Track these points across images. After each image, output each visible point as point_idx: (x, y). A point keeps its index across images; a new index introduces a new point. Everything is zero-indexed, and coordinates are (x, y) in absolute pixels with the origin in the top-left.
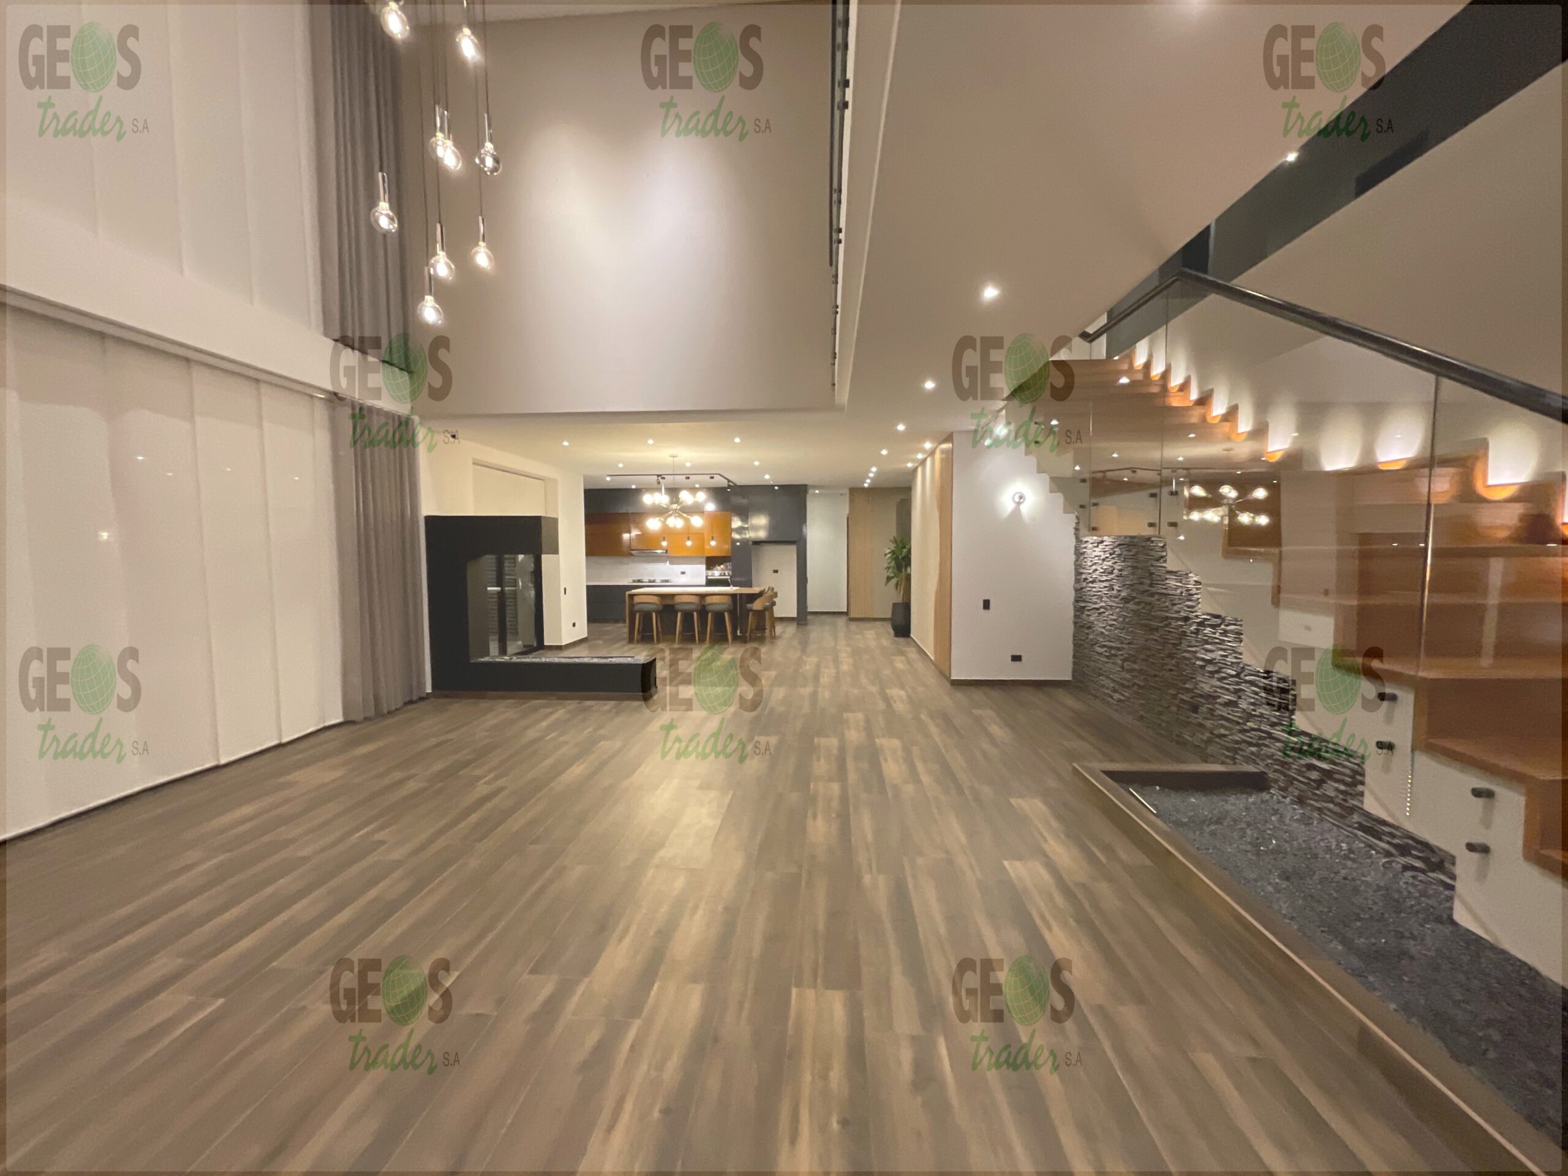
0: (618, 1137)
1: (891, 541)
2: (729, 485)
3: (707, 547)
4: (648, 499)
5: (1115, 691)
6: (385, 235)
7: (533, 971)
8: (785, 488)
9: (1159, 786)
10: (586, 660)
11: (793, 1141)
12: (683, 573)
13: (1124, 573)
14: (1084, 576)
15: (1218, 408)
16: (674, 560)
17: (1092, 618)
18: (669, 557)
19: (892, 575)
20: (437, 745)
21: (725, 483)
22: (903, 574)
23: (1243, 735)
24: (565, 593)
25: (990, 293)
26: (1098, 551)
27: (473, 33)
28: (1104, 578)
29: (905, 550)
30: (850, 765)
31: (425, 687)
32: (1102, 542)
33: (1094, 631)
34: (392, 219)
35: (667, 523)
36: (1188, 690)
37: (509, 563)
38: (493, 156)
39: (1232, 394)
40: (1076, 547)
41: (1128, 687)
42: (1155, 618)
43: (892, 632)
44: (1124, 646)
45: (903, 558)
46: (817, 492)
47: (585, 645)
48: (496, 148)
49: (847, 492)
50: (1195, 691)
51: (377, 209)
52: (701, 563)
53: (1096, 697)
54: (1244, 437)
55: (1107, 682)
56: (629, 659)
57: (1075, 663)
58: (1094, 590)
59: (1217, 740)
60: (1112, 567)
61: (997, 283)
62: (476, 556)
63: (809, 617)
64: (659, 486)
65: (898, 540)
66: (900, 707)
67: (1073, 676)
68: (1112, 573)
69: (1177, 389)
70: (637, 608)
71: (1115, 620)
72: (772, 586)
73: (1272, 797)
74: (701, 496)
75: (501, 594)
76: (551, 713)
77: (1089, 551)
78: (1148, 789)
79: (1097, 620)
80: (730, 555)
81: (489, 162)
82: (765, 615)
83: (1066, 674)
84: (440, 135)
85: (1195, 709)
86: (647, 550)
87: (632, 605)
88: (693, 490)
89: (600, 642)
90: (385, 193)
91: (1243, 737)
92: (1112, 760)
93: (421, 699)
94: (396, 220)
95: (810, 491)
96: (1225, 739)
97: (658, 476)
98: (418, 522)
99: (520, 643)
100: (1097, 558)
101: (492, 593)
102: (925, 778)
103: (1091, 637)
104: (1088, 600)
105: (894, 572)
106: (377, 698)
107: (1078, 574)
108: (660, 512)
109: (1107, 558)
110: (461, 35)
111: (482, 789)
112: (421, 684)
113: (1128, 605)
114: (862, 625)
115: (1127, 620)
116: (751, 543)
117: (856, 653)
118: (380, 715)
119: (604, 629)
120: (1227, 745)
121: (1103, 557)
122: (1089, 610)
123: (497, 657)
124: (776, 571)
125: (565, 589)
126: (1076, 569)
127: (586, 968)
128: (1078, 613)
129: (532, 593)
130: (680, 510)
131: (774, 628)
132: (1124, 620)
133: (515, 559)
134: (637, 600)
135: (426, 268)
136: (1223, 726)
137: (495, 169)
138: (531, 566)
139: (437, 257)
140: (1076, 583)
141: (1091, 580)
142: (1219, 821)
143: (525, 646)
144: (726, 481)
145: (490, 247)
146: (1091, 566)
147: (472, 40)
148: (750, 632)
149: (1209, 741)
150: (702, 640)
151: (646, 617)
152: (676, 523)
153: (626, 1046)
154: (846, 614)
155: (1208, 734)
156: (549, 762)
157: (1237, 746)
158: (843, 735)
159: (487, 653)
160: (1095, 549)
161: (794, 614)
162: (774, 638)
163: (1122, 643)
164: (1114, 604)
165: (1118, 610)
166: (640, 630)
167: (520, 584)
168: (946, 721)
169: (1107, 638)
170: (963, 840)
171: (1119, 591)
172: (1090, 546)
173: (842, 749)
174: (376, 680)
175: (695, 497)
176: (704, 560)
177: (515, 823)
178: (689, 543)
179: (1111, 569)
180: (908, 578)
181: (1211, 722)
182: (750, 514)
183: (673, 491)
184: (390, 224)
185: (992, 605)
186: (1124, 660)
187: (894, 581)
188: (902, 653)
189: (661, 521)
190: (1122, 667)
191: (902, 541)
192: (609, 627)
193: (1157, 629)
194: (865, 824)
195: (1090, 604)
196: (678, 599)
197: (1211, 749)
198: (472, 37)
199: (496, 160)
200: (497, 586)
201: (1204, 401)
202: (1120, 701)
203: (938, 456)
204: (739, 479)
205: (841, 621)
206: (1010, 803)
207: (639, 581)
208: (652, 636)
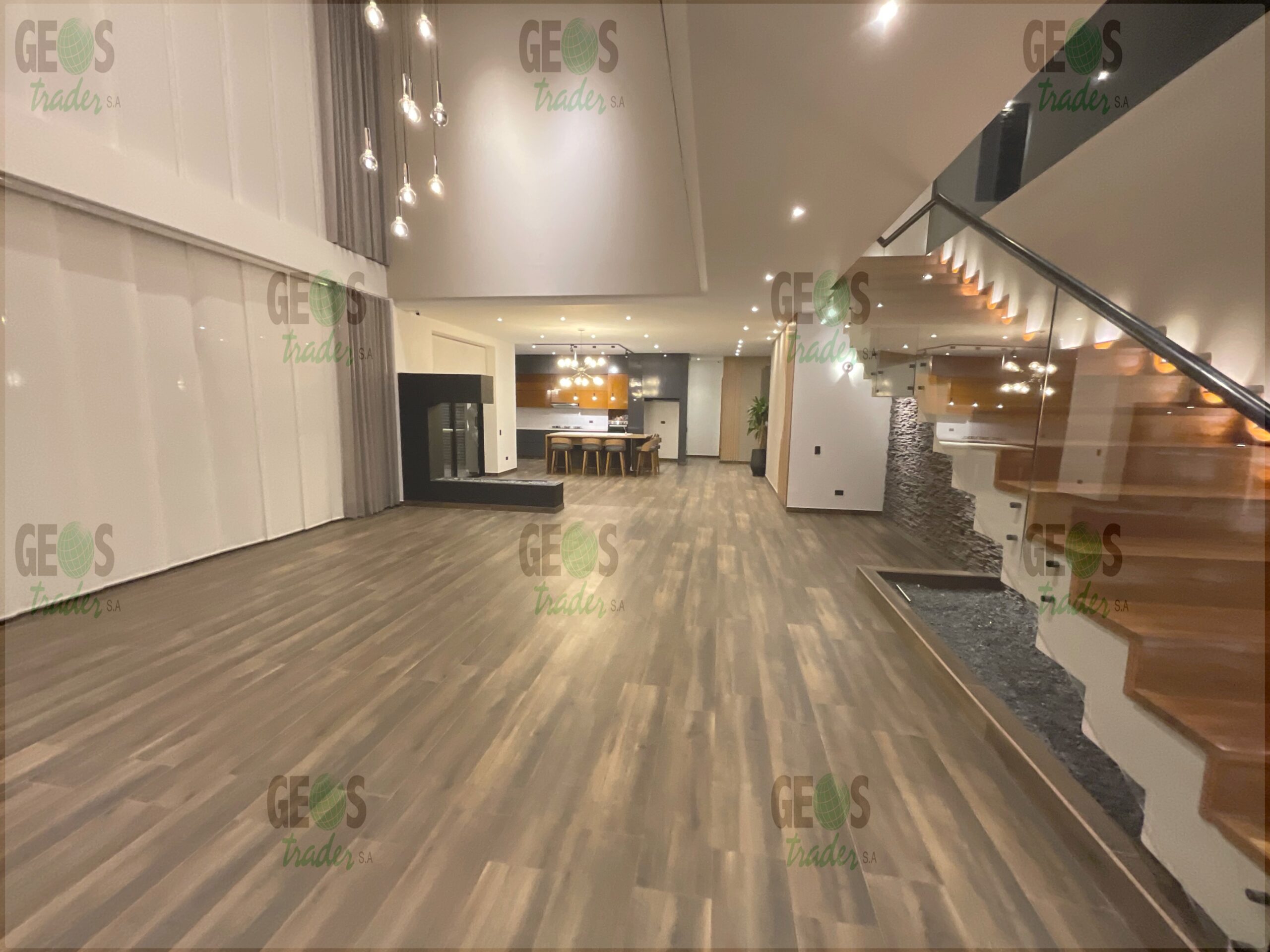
0: (509, 741)
1: (754, 400)
2: (627, 353)
3: (610, 402)
4: (562, 363)
5: (911, 519)
6: (369, 173)
7: (464, 664)
8: (673, 356)
9: (920, 584)
10: (512, 482)
11: (610, 751)
12: (591, 422)
13: (924, 428)
14: (896, 430)
15: (996, 298)
16: (585, 412)
17: (899, 463)
18: (580, 409)
19: (754, 427)
20: (408, 535)
21: (623, 352)
22: (762, 426)
23: (991, 551)
24: (500, 434)
25: (798, 212)
26: (906, 410)
27: (429, 18)
28: (910, 432)
29: (764, 408)
30: (695, 561)
31: (399, 499)
32: (910, 403)
33: (900, 473)
34: (374, 162)
35: (575, 382)
36: (959, 518)
37: (459, 410)
38: (442, 112)
39: (1006, 287)
40: (892, 407)
41: (919, 516)
42: (941, 463)
43: (751, 472)
44: (920, 485)
45: (763, 414)
46: (698, 359)
47: (515, 474)
48: (444, 107)
49: (722, 359)
50: (963, 518)
51: (363, 154)
52: (606, 415)
53: (898, 524)
54: (1010, 321)
55: (905, 512)
56: (544, 483)
57: (885, 498)
58: (902, 441)
59: (974, 555)
60: (915, 422)
61: (803, 205)
62: (434, 403)
63: (689, 459)
64: (572, 353)
65: (759, 399)
66: (742, 525)
67: (884, 508)
68: (914, 427)
69: (969, 281)
70: (553, 447)
71: (914, 464)
72: (659, 434)
73: (1004, 596)
74: (602, 362)
75: (453, 434)
76: (487, 519)
77: (900, 410)
78: (911, 586)
79: (903, 465)
80: (627, 408)
81: (440, 117)
82: (650, 455)
83: (877, 506)
84: (406, 96)
85: (962, 532)
86: (564, 404)
87: (550, 444)
88: (596, 356)
89: (526, 472)
90: (369, 140)
91: (991, 552)
92: (890, 564)
93: (397, 506)
94: (377, 162)
95: (692, 359)
96: (979, 554)
97: (572, 345)
98: (393, 377)
99: (467, 471)
100: (905, 416)
101: (447, 433)
102: (747, 571)
103: (898, 477)
104: (897, 449)
105: (754, 424)
106: (366, 504)
107: (892, 428)
108: (571, 373)
109: (912, 415)
110: (420, 20)
111: (437, 563)
112: (396, 496)
113: (923, 453)
114: (729, 467)
115: (922, 464)
116: (643, 399)
117: (719, 487)
118: (368, 515)
119: (530, 463)
120: (980, 558)
121: (910, 415)
122: (897, 457)
123: (450, 478)
124: (663, 422)
125: (500, 431)
126: (891, 425)
127: (498, 663)
128: (890, 459)
129: (477, 434)
130: (586, 372)
131: (658, 465)
132: (920, 464)
133: (463, 407)
134: (553, 441)
135: (397, 197)
136: (979, 545)
137: (443, 122)
138: (476, 414)
139: (404, 188)
140: (889, 436)
141: (900, 433)
142: (955, 608)
143: (470, 473)
144: (624, 350)
145: (441, 178)
146: (901, 422)
147: (428, 23)
148: (640, 469)
149: (969, 556)
150: (602, 473)
151: (561, 454)
152: (582, 382)
153: (517, 704)
154: (718, 457)
155: (968, 551)
156: (483, 549)
157: (986, 559)
158: (694, 541)
159: (442, 475)
160: (905, 409)
161: (676, 456)
162: (657, 473)
163: (918, 483)
164: (914, 452)
165: (917, 456)
166: (556, 464)
167: (468, 426)
168: (775, 537)
169: (909, 479)
170: (763, 610)
171: (919, 442)
172: (901, 406)
173: (691, 551)
174: (365, 492)
175: (597, 362)
176: (607, 412)
177: (457, 585)
178: (594, 398)
179: (914, 424)
180: (766, 429)
181: (972, 541)
182: (643, 376)
183: (581, 357)
184: (373, 165)
185: (822, 450)
186: (919, 495)
187: (754, 432)
188: (754, 488)
189: (571, 380)
190: (917, 501)
191: (762, 400)
192: (534, 462)
193: (942, 471)
194: (695, 598)
195: (898, 452)
196: (585, 442)
197: (971, 562)
198: (428, 21)
199: (445, 116)
200: (450, 428)
201: (986, 291)
202: (913, 527)
203: (787, 332)
204: (636, 349)
205: (713, 464)
206: (805, 591)
207: (557, 427)
208: (565, 469)
